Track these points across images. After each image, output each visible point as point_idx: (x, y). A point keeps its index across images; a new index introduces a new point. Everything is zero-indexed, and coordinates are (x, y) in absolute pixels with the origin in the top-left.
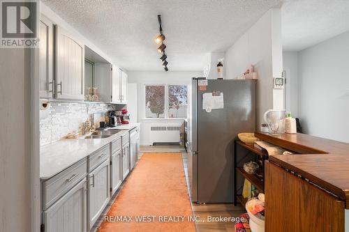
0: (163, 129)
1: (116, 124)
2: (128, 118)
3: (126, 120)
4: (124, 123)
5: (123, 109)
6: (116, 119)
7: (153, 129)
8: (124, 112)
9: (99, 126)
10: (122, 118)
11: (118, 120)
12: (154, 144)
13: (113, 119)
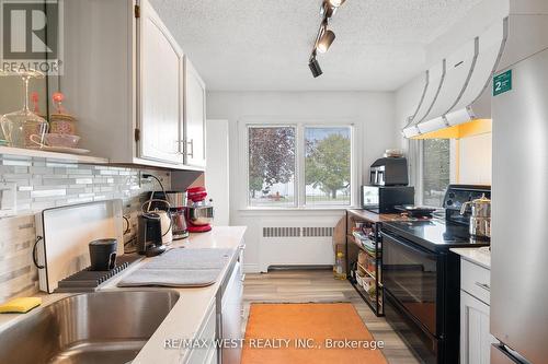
0: (293, 232)
1: (168, 238)
2: (209, 212)
3: (201, 220)
4: (196, 228)
5: (193, 185)
6: (165, 219)
7: (267, 232)
8: (197, 195)
9: (88, 264)
10: (189, 213)
11: (175, 221)
12: (271, 269)
13: (157, 224)
